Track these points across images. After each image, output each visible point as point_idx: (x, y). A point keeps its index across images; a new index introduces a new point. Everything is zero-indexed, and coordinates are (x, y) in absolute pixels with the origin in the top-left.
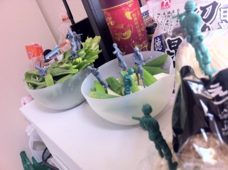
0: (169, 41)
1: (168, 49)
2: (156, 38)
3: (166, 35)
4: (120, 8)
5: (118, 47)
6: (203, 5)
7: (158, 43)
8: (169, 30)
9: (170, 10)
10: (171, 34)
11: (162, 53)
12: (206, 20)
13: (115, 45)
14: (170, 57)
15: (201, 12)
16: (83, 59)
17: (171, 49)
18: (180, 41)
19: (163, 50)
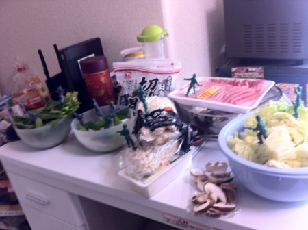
0: (130, 99)
1: (129, 104)
2: (122, 97)
3: (128, 95)
4: (97, 75)
5: (96, 101)
6: (151, 79)
7: (123, 100)
8: (131, 93)
9: (131, 79)
10: (131, 95)
11: (126, 107)
12: (152, 89)
13: (94, 100)
14: (131, 110)
15: (149, 84)
16: (70, 108)
17: (132, 104)
18: (137, 100)
19: (126, 105)
